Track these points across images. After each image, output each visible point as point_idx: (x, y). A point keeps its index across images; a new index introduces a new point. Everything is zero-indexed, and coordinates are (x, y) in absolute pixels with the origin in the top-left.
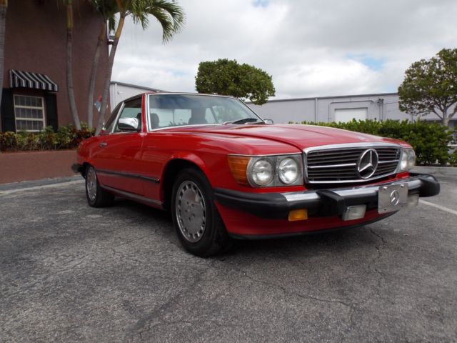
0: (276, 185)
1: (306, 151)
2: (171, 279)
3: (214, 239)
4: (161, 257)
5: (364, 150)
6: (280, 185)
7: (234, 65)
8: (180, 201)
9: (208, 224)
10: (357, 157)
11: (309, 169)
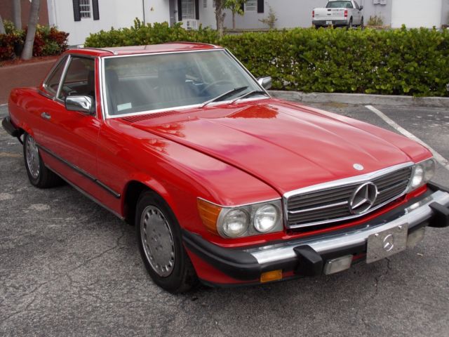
0: (251, 234)
1: (287, 195)
2: (135, 329)
3: (184, 280)
4: (125, 291)
5: (359, 185)
6: (255, 233)
8: (145, 225)
9: (177, 259)
10: (350, 193)
11: (289, 214)
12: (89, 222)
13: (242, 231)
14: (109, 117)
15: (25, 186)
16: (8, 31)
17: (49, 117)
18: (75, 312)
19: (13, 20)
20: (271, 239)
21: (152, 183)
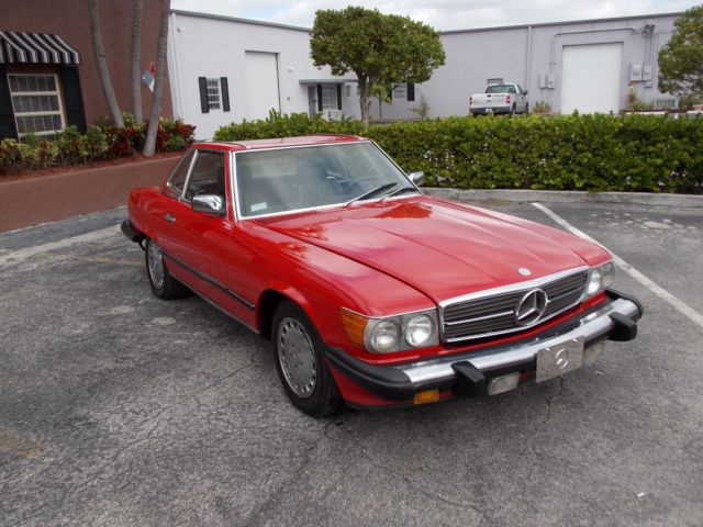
0: (402, 349)
1: (443, 304)
2: (272, 459)
3: (327, 401)
4: (260, 415)
5: (525, 292)
6: (407, 348)
7: (374, 19)
8: (283, 339)
9: (319, 378)
10: (516, 302)
11: (446, 325)
12: (219, 337)
13: (392, 345)
14: (241, 218)
15: (147, 297)
16: (126, 124)
17: (174, 220)
18: (204, 440)
19: (133, 112)
20: (426, 354)
21: (290, 292)
